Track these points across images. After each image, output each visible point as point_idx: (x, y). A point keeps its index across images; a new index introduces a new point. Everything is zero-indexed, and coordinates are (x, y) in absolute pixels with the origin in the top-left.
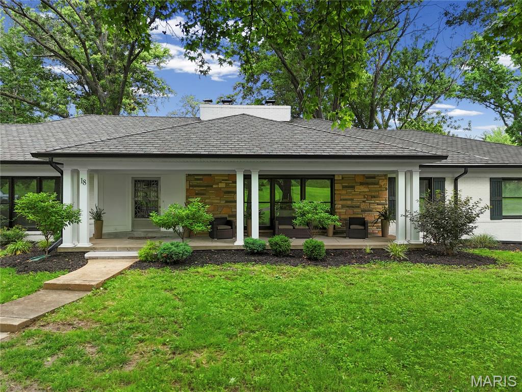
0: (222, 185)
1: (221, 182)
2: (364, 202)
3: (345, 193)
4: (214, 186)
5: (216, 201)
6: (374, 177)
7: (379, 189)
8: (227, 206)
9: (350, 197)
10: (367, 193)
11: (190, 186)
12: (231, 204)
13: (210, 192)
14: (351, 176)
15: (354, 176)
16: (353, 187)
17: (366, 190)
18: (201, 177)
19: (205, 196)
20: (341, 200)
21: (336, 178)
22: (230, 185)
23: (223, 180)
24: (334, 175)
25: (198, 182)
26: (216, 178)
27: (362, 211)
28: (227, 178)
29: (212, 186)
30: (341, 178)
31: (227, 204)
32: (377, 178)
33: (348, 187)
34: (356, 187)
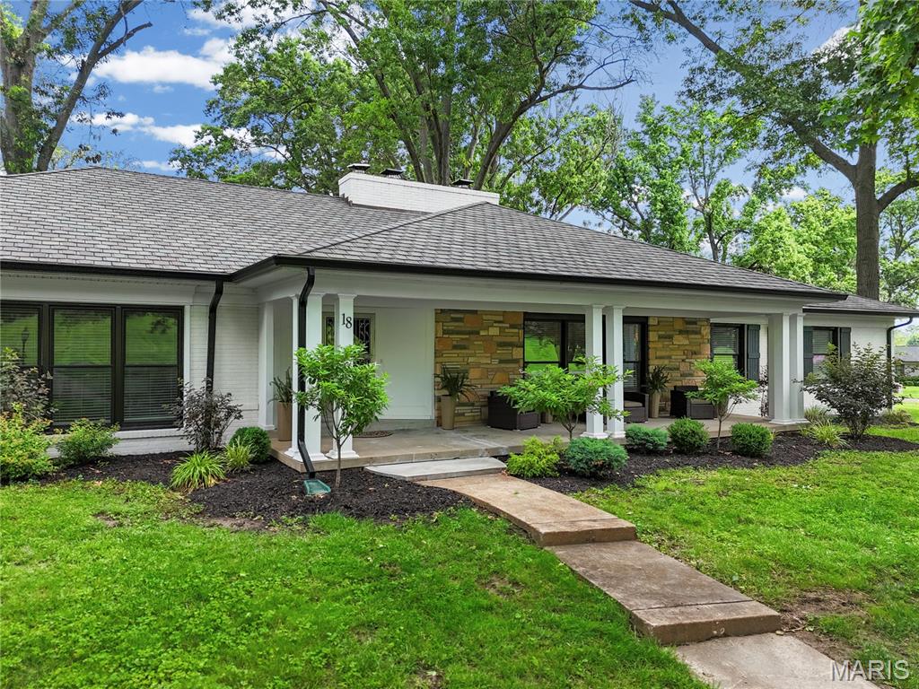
0: (494, 331)
1: (492, 326)
2: (683, 360)
3: (661, 346)
4: (482, 333)
5: (485, 361)
6: (694, 322)
7: (701, 341)
8: (503, 371)
9: (668, 354)
10: (687, 347)
11: (445, 332)
12: (508, 366)
13: (476, 343)
14: (668, 320)
15: (671, 320)
16: (670, 337)
17: (687, 342)
18: (461, 316)
19: (467, 351)
20: (656, 358)
21: (651, 322)
22: (507, 330)
23: (496, 322)
24: (647, 318)
25: (457, 324)
26: (484, 317)
27: (681, 376)
28: (501, 318)
29: (478, 333)
30: (656, 323)
31: (503, 365)
32: (698, 323)
33: (666, 338)
34: (676, 337)
